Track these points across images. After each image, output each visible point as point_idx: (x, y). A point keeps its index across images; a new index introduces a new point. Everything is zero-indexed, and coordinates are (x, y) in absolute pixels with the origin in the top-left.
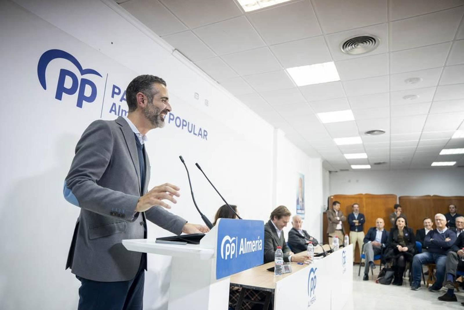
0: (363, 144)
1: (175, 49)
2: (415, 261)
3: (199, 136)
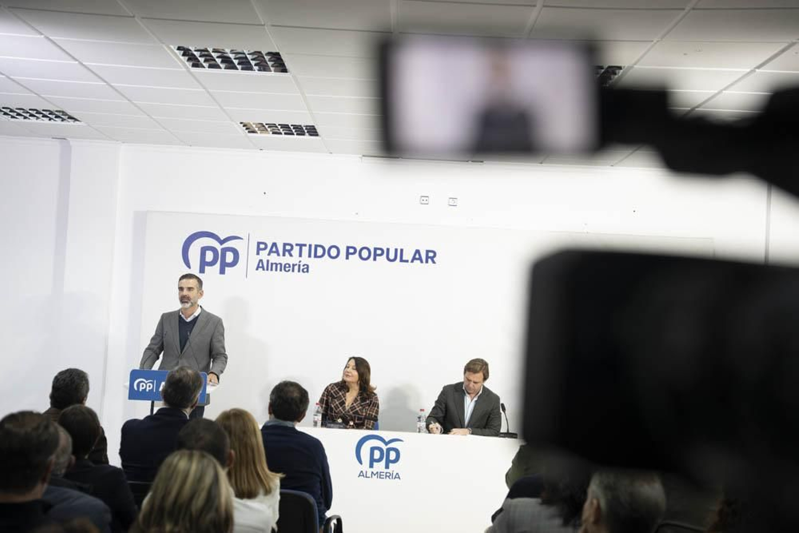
3: (415, 261)
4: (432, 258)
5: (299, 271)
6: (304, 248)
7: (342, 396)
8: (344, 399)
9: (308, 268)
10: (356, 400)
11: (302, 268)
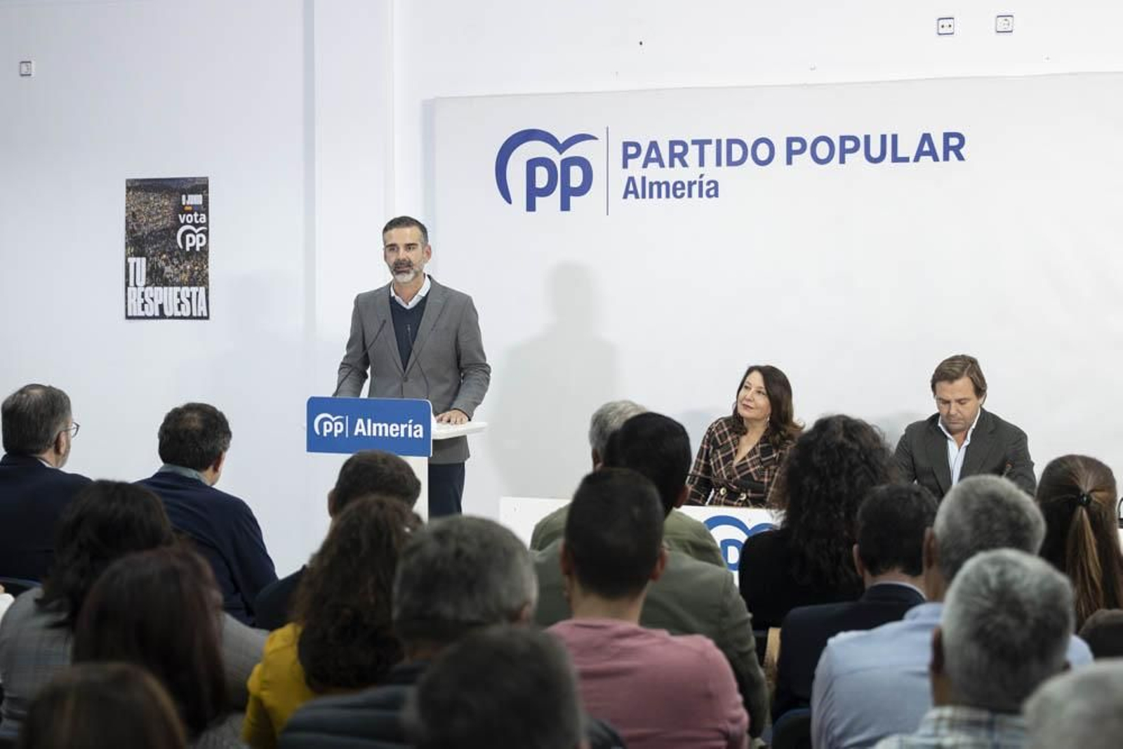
3: (922, 158)
4: (957, 149)
5: (701, 195)
6: (707, 147)
7: (732, 445)
8: (733, 450)
9: (716, 188)
10: (753, 452)
11: (705, 188)
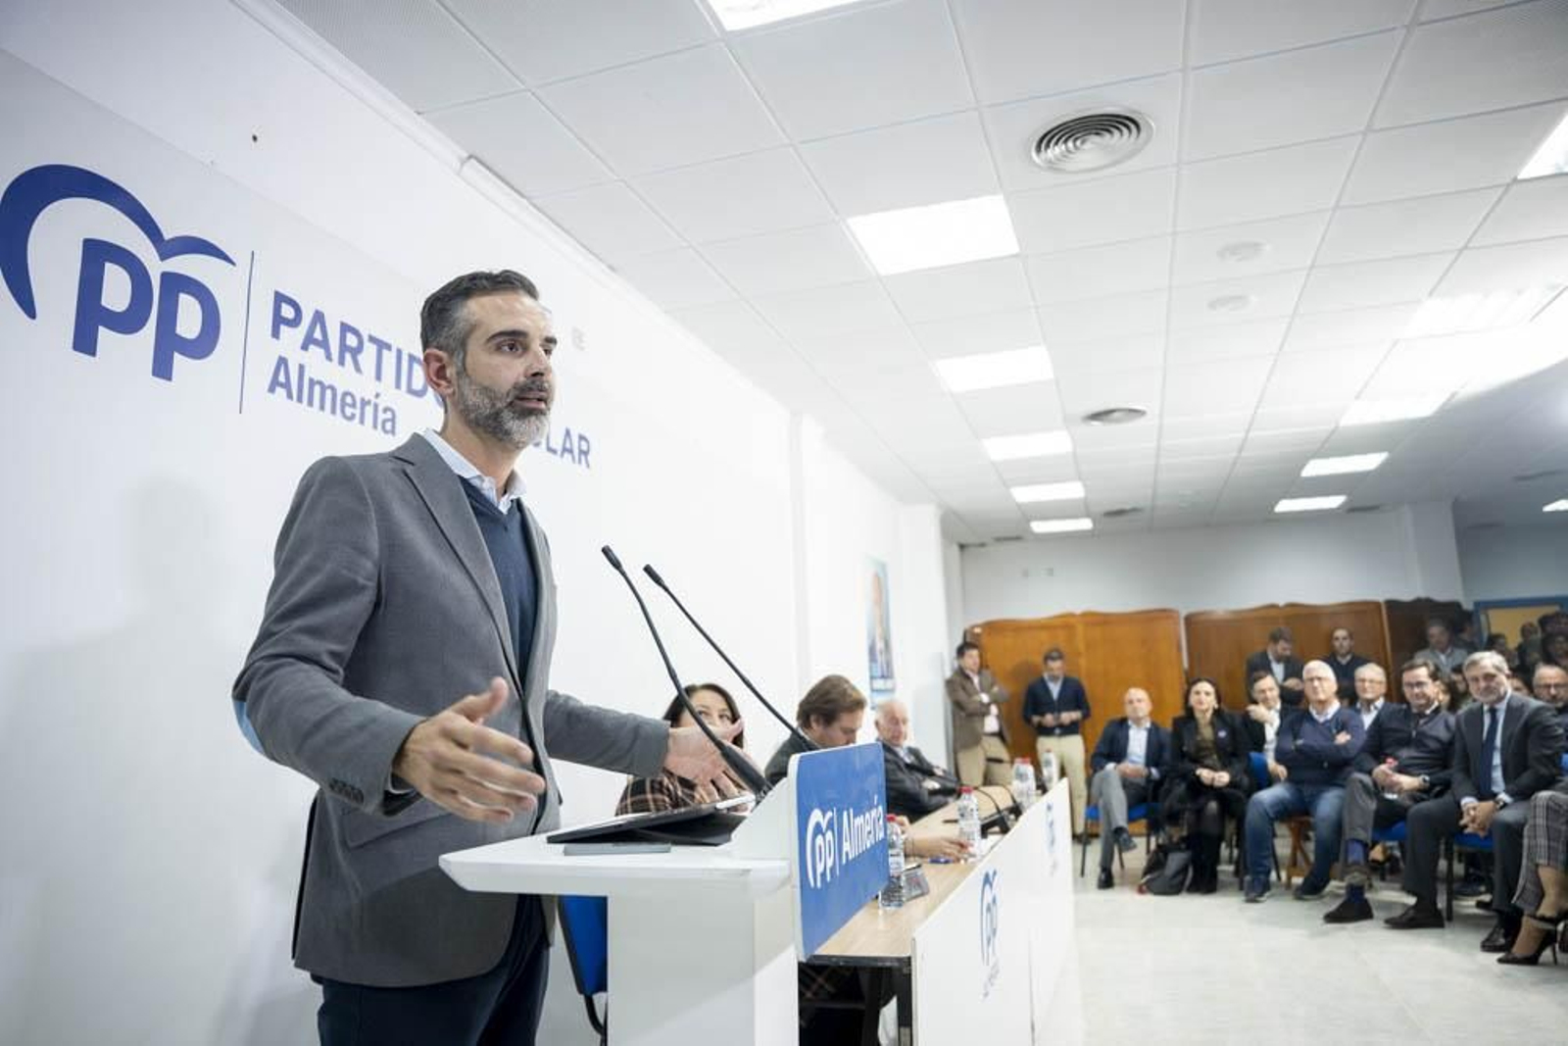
0: (1074, 454)
1: (470, 157)
2: (1252, 815)
4: (586, 453)
5: (375, 425)
9: (393, 420)
